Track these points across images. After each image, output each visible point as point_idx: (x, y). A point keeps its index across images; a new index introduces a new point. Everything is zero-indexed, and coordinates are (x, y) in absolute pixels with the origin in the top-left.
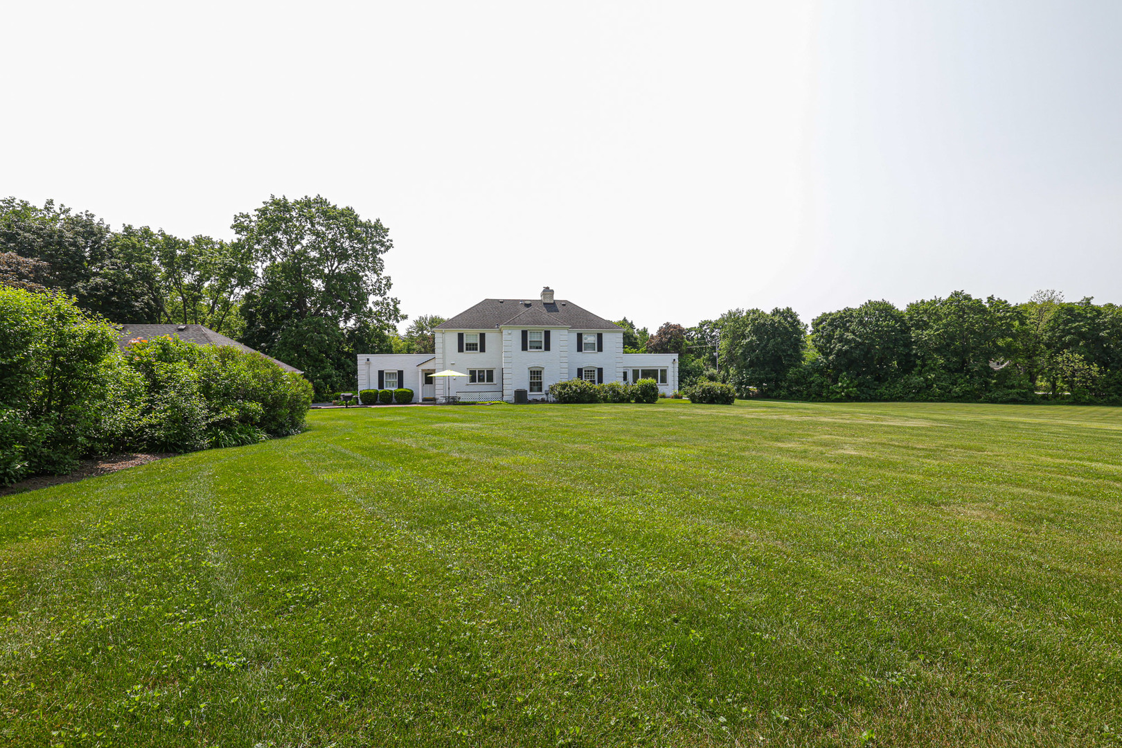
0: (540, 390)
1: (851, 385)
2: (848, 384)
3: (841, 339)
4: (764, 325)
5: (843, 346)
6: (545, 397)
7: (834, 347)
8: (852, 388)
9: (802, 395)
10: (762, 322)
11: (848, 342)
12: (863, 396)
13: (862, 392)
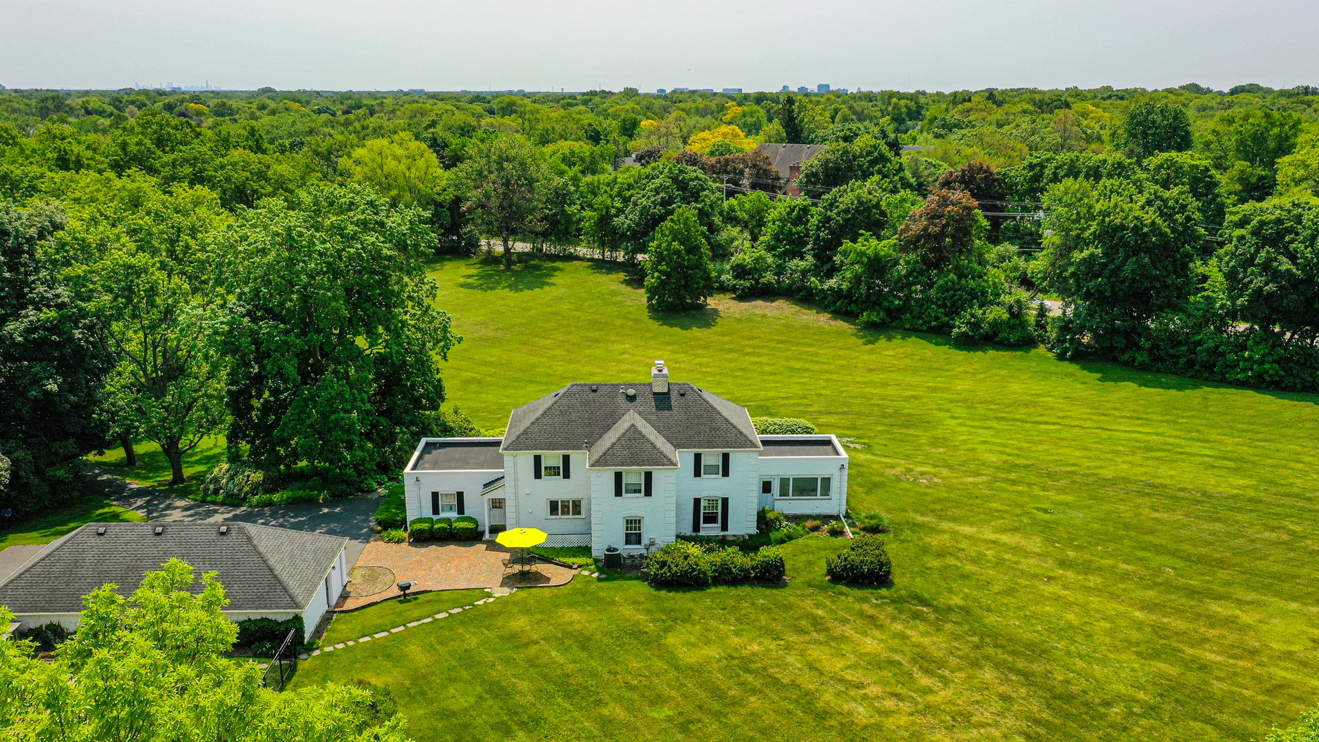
0: (639, 542)
1: (1269, 359)
2: (1263, 356)
3: (1266, 267)
4: (1123, 227)
5: (1267, 284)
6: (644, 552)
7: (1251, 282)
8: (1271, 363)
9: (1176, 363)
10: (1118, 221)
11: (1276, 275)
12: (1289, 381)
13: (1289, 372)
